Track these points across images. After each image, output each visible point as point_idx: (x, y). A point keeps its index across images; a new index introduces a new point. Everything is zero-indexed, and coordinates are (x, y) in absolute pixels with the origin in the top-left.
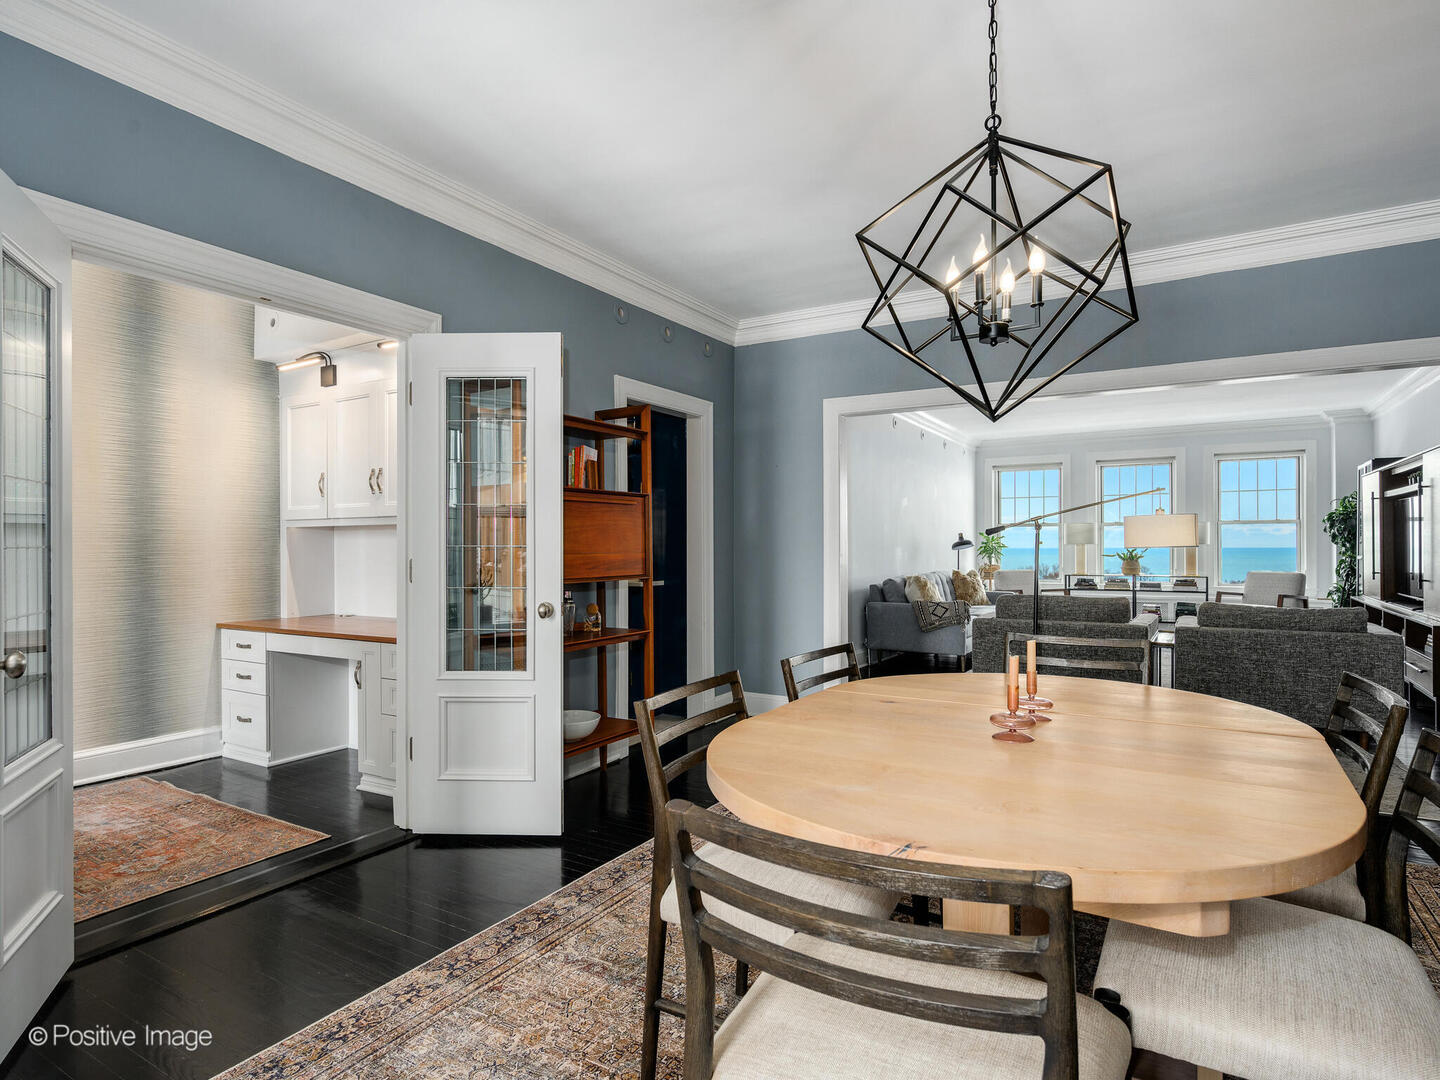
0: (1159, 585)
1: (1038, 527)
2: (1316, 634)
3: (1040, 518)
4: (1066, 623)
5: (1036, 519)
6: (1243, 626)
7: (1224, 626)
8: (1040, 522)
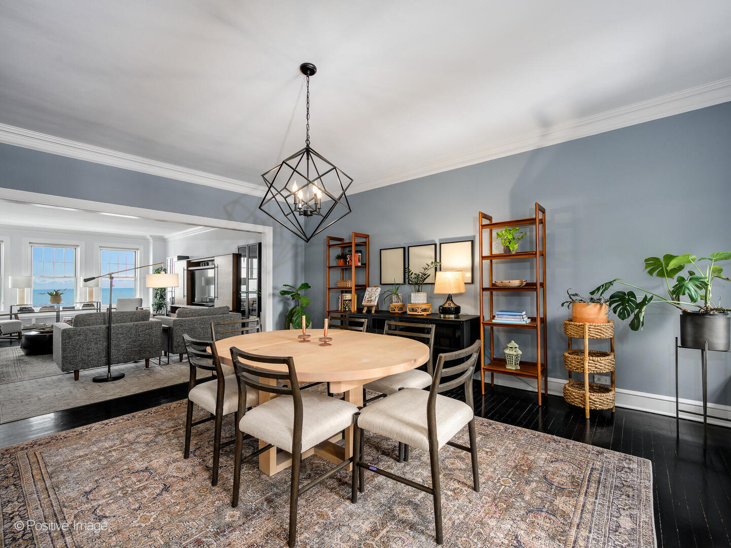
0: (74, 307)
1: (112, 278)
2: (220, 316)
3: (113, 273)
4: (124, 324)
5: (110, 274)
6: (195, 316)
7: (189, 317)
8: (113, 276)
